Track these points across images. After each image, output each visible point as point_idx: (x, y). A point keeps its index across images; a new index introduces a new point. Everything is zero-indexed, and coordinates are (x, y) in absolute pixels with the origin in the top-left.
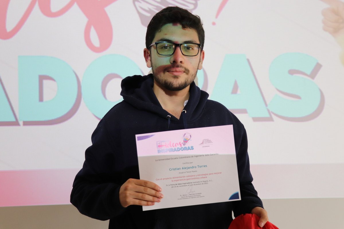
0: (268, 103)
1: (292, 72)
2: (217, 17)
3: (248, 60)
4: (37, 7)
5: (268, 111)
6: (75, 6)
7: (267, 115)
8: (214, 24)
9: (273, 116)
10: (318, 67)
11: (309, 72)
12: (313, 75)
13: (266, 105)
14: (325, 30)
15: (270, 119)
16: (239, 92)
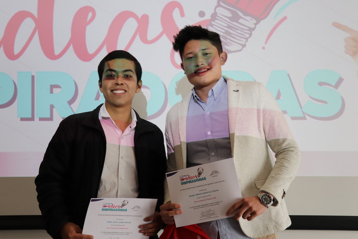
0: (303, 106)
1: (321, 84)
2: (266, 43)
3: (288, 75)
4: (138, 37)
5: (303, 112)
6: (165, 36)
7: (302, 115)
8: (264, 48)
9: (307, 116)
10: (341, 80)
11: (333, 84)
12: (337, 86)
13: (301, 108)
14: (347, 53)
15: (304, 118)
16: (281, 98)
